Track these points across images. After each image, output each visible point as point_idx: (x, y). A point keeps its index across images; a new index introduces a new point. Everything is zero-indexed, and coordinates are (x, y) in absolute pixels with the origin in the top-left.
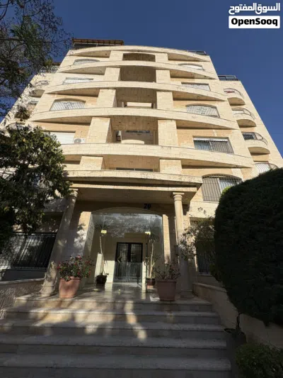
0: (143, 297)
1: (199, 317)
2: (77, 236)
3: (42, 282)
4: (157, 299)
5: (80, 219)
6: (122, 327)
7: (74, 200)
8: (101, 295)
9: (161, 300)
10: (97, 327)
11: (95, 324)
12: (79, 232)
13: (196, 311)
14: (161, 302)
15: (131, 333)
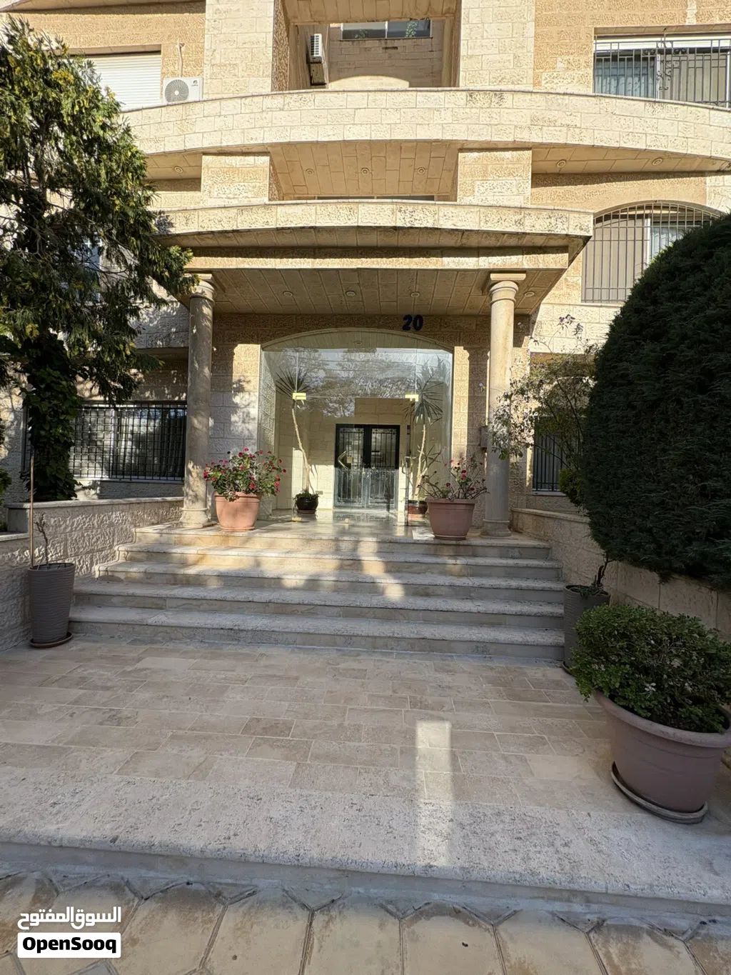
0: (400, 532)
1: (516, 567)
2: (235, 408)
3: (180, 503)
4: (429, 536)
5: (235, 363)
6: (354, 579)
7: (207, 311)
8: (309, 527)
9: (436, 538)
10: (305, 577)
11: (301, 573)
12: (237, 399)
13: (513, 558)
14: (437, 541)
15: (372, 587)
